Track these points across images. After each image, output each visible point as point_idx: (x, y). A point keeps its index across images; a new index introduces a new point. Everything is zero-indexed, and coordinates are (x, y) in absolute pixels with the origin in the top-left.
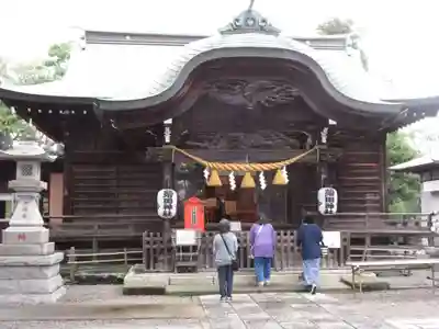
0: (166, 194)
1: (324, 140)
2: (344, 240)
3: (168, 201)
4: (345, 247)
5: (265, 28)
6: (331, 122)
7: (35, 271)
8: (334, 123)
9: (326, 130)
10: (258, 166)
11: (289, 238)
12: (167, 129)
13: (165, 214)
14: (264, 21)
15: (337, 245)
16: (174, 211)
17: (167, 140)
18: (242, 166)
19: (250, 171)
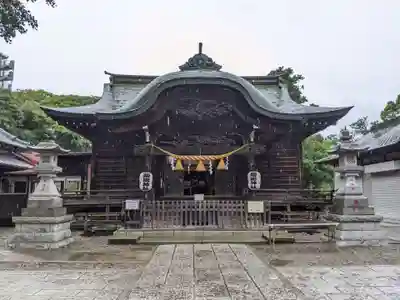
0: (145, 176)
1: (252, 140)
2: (266, 207)
3: (146, 180)
4: (267, 213)
5: (210, 65)
6: (255, 127)
7: (47, 227)
8: (257, 127)
9: (253, 133)
10: (206, 157)
11: (227, 205)
12: (147, 133)
13: (144, 189)
14: (210, 60)
15: (262, 211)
16: (150, 187)
17: (148, 140)
18: (197, 157)
19: (202, 160)
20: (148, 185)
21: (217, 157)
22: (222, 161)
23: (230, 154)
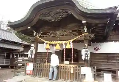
0: (31, 51)
1: (86, 31)
3: (31, 53)
6: (84, 22)
8: (85, 22)
10: (61, 42)
12: (34, 32)
13: (30, 57)
17: (35, 35)
18: (56, 42)
19: (59, 44)
20: (32, 55)
21: (66, 42)
22: (68, 44)
23: (73, 40)
